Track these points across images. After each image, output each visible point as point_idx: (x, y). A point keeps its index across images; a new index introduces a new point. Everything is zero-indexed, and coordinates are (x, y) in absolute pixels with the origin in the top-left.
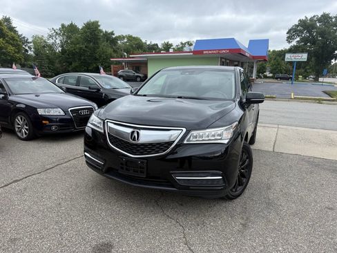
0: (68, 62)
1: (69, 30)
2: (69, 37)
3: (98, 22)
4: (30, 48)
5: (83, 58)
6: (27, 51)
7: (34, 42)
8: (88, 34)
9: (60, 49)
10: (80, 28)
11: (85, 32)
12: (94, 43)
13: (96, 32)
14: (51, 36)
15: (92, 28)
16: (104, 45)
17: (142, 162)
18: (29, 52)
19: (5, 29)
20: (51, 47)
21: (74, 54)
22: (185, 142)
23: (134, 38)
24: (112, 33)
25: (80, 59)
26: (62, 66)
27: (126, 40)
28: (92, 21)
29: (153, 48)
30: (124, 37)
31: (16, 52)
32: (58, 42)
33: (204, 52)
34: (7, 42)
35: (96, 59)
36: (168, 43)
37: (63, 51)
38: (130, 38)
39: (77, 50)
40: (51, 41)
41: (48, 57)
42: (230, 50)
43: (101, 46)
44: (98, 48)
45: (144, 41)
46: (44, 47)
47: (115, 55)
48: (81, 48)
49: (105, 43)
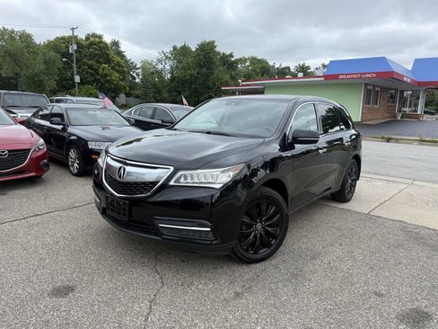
0: (177, 92)
1: (181, 53)
2: (180, 62)
3: (213, 42)
4: (138, 75)
5: (193, 86)
6: (134, 78)
7: (143, 68)
8: (202, 57)
9: (169, 76)
10: (194, 50)
11: (199, 55)
12: (208, 69)
13: (211, 55)
14: (160, 61)
15: (207, 49)
16: (220, 71)
17: (124, 203)
18: (137, 80)
19: (112, 54)
20: (159, 73)
21: (184, 82)
22: (172, 183)
23: (259, 60)
24: (231, 56)
25: (190, 88)
26: (170, 96)
27: (248, 64)
28: (207, 41)
29: (283, 72)
30: (246, 60)
31: (120, 80)
32: (168, 67)
33: (340, 77)
34: (113, 68)
35: (209, 88)
36: (303, 65)
37: (173, 79)
38: (254, 60)
39: (188, 77)
40: (160, 67)
41: (155, 86)
42: (378, 74)
43: (216, 72)
44: (212, 74)
45: (271, 63)
46: (153, 73)
47: (232, 83)
48: (192, 75)
49: (221, 68)
